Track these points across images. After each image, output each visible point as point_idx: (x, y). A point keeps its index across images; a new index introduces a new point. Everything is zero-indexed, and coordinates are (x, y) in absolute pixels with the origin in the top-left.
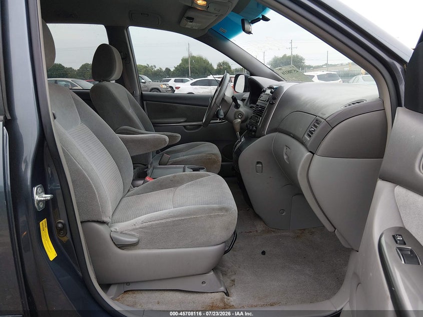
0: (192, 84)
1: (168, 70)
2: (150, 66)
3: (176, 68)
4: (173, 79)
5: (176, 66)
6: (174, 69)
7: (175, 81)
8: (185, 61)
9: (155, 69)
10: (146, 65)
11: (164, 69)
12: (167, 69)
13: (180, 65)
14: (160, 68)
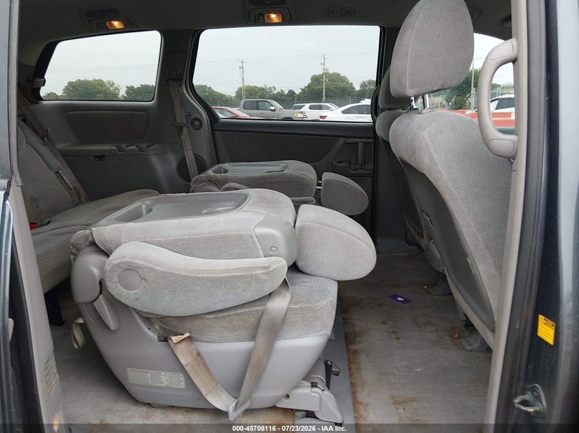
0: (344, 112)
1: (291, 93)
2: (268, 88)
3: (303, 90)
4: (308, 105)
5: (303, 88)
6: (300, 91)
7: (311, 108)
8: (316, 80)
9: (275, 92)
10: (263, 86)
11: (286, 92)
12: (290, 91)
13: (309, 86)
14: (282, 91)
